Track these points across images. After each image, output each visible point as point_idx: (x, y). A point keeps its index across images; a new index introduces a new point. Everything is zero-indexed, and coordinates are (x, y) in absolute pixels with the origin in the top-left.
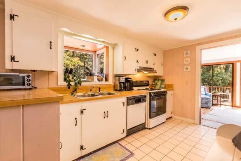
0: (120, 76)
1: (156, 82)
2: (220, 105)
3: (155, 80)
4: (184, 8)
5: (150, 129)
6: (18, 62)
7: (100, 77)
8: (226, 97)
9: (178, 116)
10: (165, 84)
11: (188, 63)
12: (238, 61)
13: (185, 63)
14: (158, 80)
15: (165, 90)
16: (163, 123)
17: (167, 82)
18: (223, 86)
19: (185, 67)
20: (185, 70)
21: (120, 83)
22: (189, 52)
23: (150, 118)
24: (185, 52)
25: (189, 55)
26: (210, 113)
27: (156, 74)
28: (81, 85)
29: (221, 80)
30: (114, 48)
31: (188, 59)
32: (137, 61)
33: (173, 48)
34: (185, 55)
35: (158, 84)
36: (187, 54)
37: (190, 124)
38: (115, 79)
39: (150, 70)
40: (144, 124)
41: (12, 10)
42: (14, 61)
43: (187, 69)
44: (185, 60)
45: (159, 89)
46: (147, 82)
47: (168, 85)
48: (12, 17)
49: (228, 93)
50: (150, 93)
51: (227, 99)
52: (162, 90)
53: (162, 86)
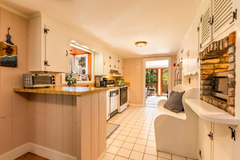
0: (100, 77)
1: (118, 81)
2: (151, 95)
3: (116, 80)
4: (145, 43)
5: (120, 113)
6: (49, 65)
7: (85, 77)
8: (153, 90)
9: (133, 103)
10: (124, 83)
11: (139, 69)
12: (159, 68)
13: (137, 68)
14: (119, 80)
15: (127, 86)
16: (126, 109)
17: (125, 81)
18: (151, 83)
19: (137, 71)
20: (137, 73)
21: (101, 82)
22: (139, 61)
23: (120, 105)
24: (137, 62)
25: (139, 64)
26: (148, 100)
27: (120, 75)
28: (76, 83)
29: (150, 79)
30: (94, 55)
31: (139, 66)
32: (110, 66)
33: (130, 58)
34: (137, 64)
35: (119, 82)
36: (138, 63)
37: (140, 107)
38: (96, 79)
39: (116, 72)
40: (117, 110)
41: (45, 25)
42: (47, 65)
43: (138, 72)
44: (137, 66)
45: (123, 86)
46: (113, 81)
47: (126, 83)
48: (46, 31)
49: (154, 88)
50: (120, 88)
51: (154, 92)
52: (125, 86)
53: (122, 84)
